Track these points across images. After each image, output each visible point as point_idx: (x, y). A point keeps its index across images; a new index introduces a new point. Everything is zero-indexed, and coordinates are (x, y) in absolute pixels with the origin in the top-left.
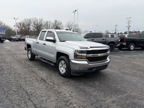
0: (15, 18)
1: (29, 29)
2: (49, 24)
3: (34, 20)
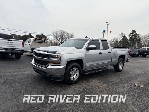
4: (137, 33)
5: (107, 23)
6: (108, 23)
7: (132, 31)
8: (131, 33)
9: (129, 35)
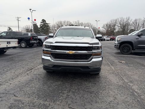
0: (96, 21)
1: (114, 29)
2: (138, 22)
3: (120, 19)
4: (46, 22)
5: (30, 9)
6: (31, 11)
7: (42, 20)
8: (42, 22)
9: (40, 24)
